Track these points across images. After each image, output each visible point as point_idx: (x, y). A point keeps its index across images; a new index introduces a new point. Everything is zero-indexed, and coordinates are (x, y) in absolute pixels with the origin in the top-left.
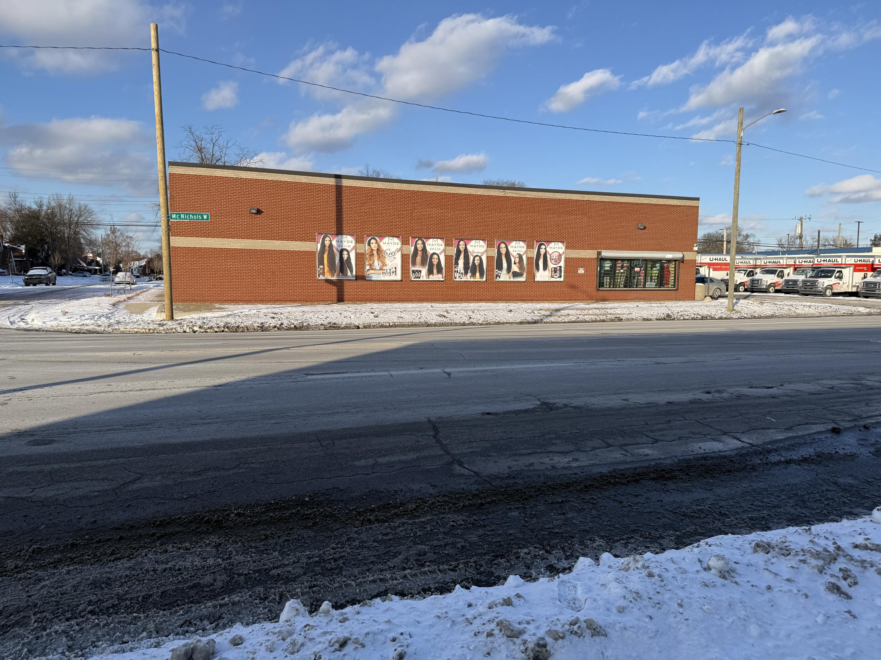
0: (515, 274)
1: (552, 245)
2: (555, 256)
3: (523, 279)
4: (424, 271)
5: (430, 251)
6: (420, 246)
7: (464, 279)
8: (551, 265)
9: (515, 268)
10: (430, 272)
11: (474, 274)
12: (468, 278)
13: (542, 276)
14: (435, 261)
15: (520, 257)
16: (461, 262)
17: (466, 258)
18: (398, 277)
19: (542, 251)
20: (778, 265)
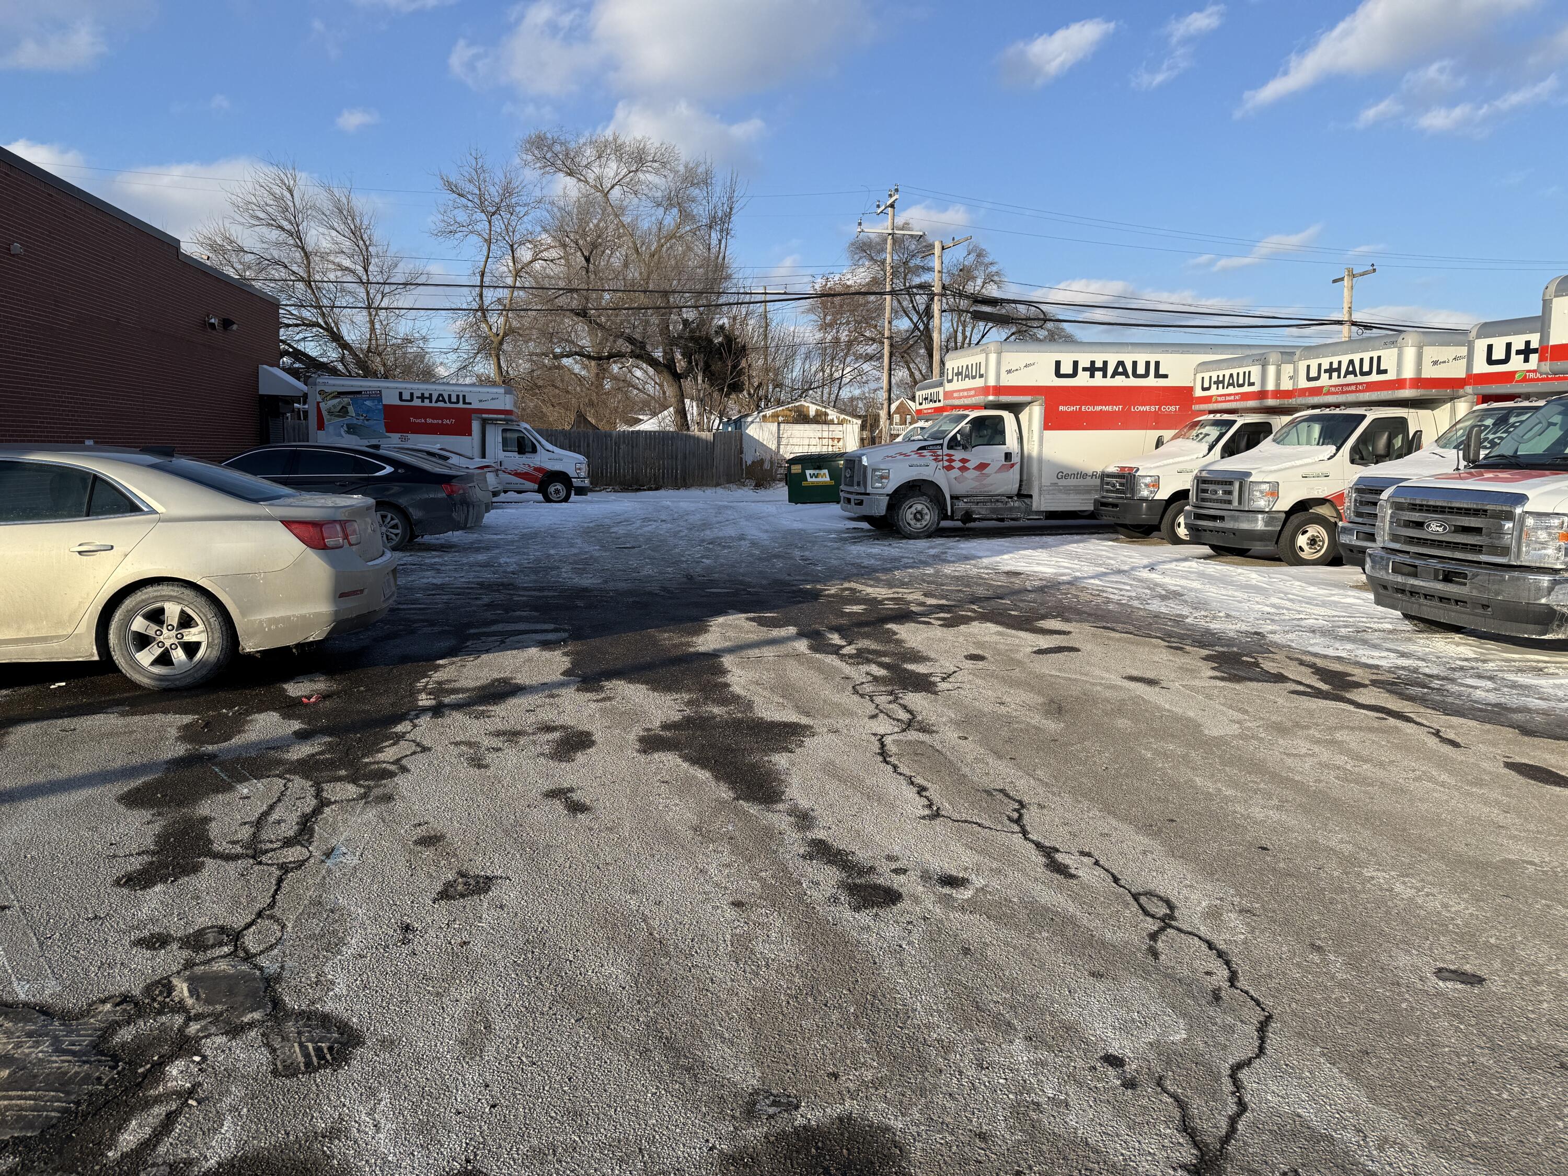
20: (1371, 387)
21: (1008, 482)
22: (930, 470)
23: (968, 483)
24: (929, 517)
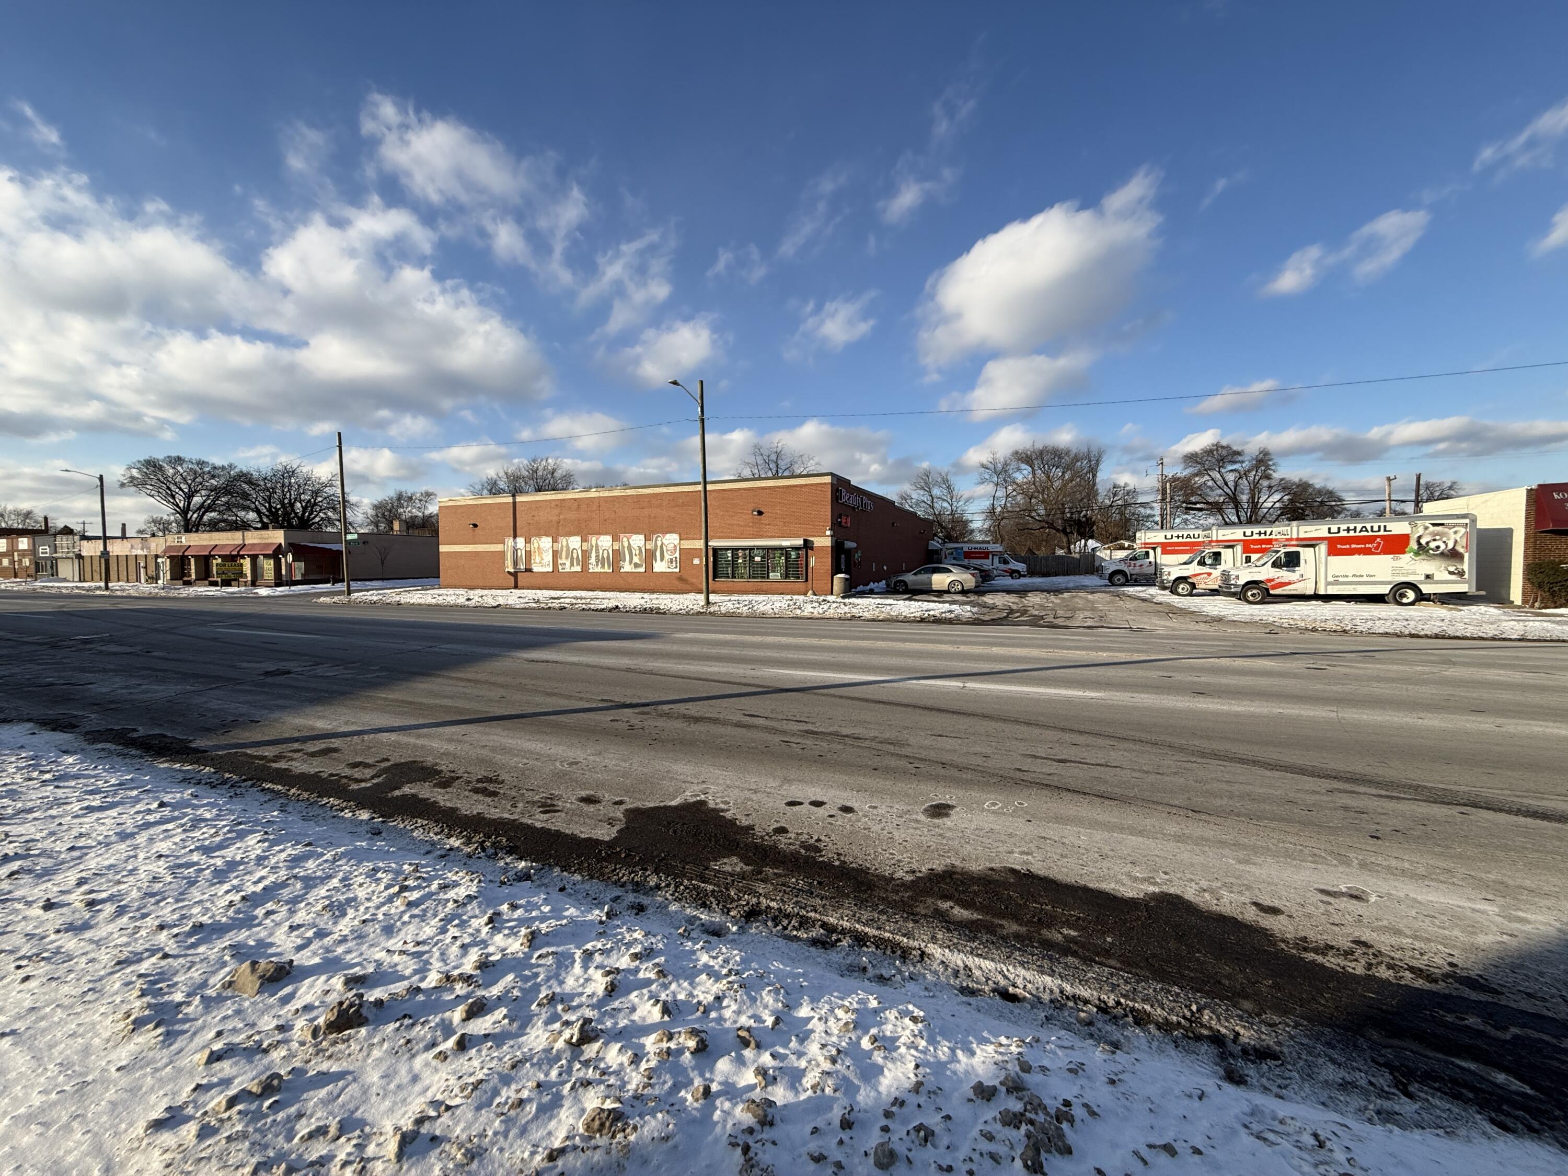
0: (636, 565)
1: (668, 536)
2: (671, 547)
3: (642, 570)
4: (568, 563)
5: (571, 548)
6: (564, 544)
7: (596, 570)
8: (667, 557)
9: (636, 560)
10: (572, 565)
11: (603, 566)
12: (598, 569)
13: (660, 566)
14: (575, 556)
15: (640, 548)
16: (593, 555)
17: (597, 550)
18: (551, 569)
19: (659, 543)
21: (1151, 570)
22: (1123, 567)
23: (1137, 570)
24: (1122, 580)
